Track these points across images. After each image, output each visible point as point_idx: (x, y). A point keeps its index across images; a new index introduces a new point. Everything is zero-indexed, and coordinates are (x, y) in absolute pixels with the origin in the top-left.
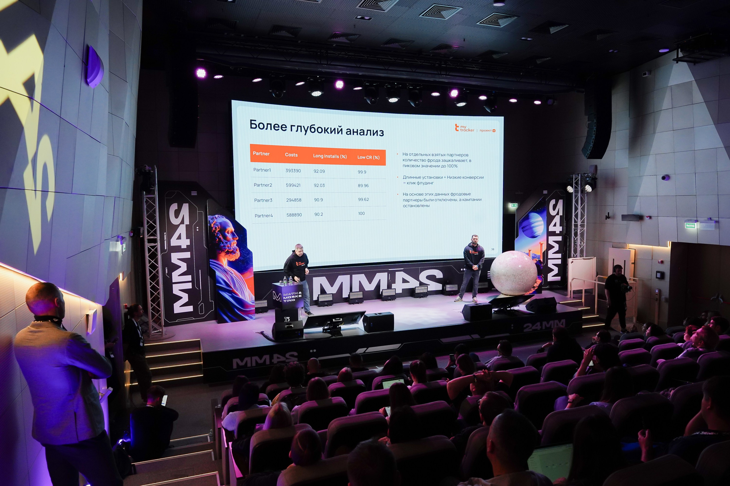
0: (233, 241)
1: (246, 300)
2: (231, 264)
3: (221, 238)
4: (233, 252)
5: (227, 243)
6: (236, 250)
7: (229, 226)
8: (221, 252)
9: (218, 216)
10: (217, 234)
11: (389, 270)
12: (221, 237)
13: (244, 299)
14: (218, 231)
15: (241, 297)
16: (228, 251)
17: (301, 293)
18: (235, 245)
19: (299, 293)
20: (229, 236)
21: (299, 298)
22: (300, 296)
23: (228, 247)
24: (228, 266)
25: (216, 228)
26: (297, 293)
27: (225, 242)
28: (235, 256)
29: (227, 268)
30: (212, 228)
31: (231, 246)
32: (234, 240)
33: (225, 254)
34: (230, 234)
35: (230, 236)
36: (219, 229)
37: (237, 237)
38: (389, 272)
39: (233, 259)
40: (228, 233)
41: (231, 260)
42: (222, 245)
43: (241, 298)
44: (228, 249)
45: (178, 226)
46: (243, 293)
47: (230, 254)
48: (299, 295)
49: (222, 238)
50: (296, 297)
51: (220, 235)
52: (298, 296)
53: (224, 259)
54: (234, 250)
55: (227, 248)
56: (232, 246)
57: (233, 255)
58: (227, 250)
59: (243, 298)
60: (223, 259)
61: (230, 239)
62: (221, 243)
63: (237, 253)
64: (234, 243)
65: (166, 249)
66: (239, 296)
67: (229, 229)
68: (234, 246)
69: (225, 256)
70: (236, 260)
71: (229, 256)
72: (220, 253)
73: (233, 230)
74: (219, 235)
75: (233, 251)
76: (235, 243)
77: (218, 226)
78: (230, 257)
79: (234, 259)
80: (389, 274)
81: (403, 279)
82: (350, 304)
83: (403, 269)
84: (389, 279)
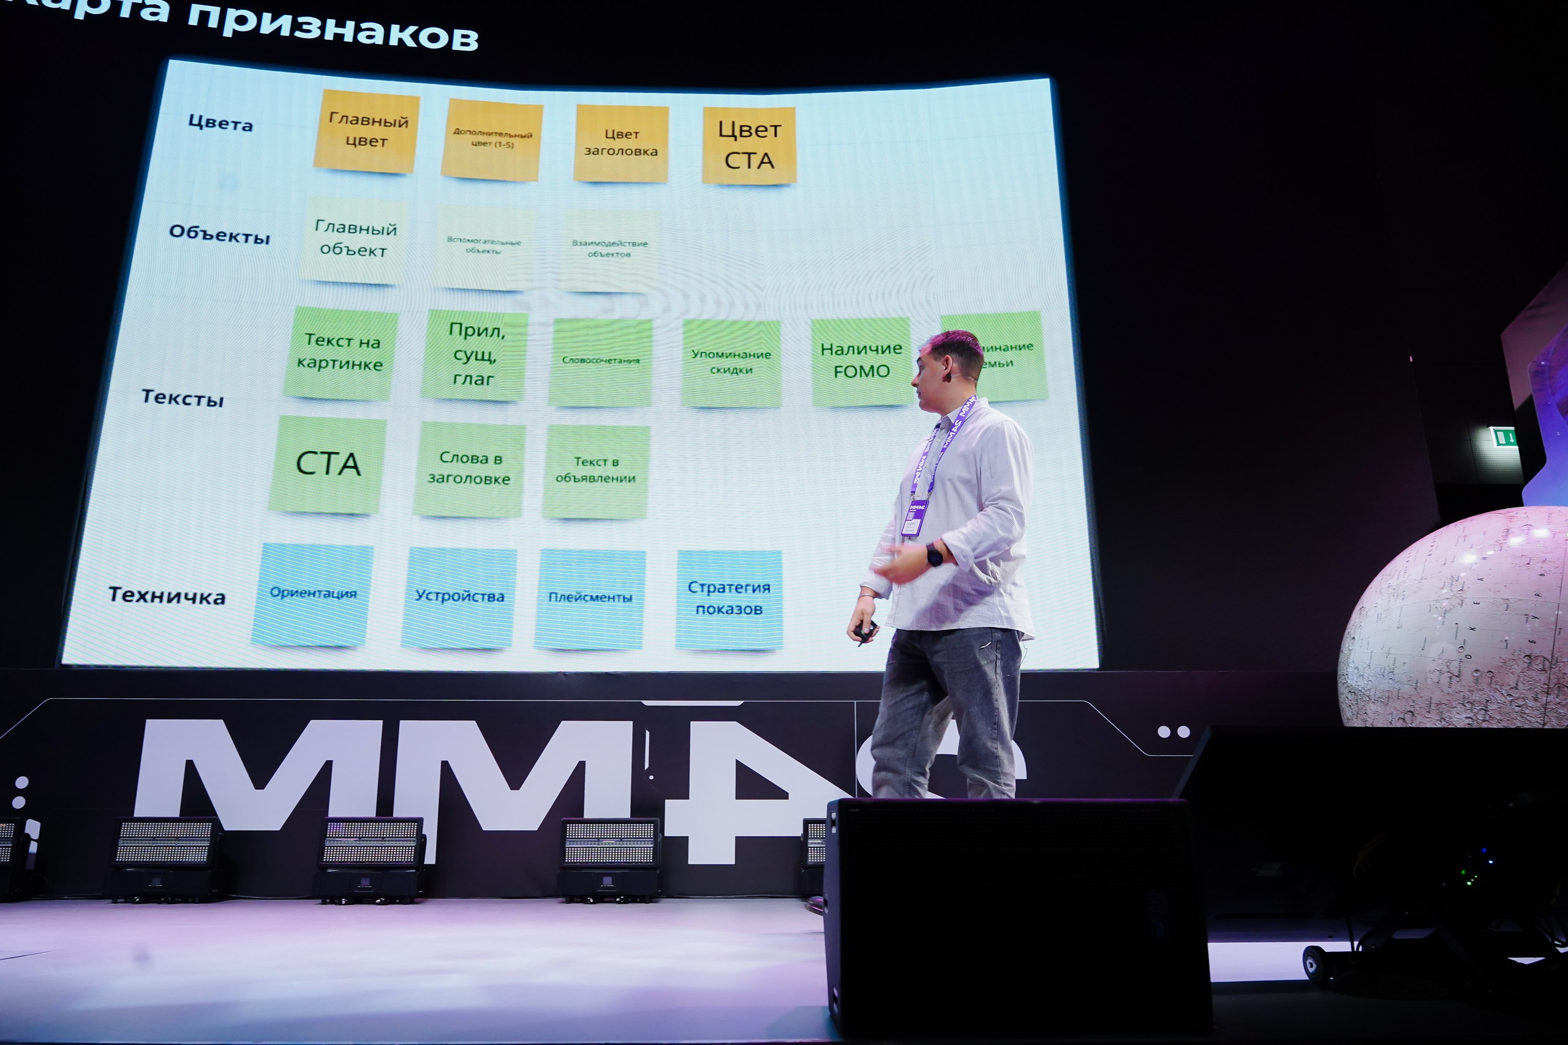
11: (647, 703)
38: (642, 720)
80: (648, 733)
81: (741, 768)
82: (324, 903)
83: (738, 703)
84: (647, 766)
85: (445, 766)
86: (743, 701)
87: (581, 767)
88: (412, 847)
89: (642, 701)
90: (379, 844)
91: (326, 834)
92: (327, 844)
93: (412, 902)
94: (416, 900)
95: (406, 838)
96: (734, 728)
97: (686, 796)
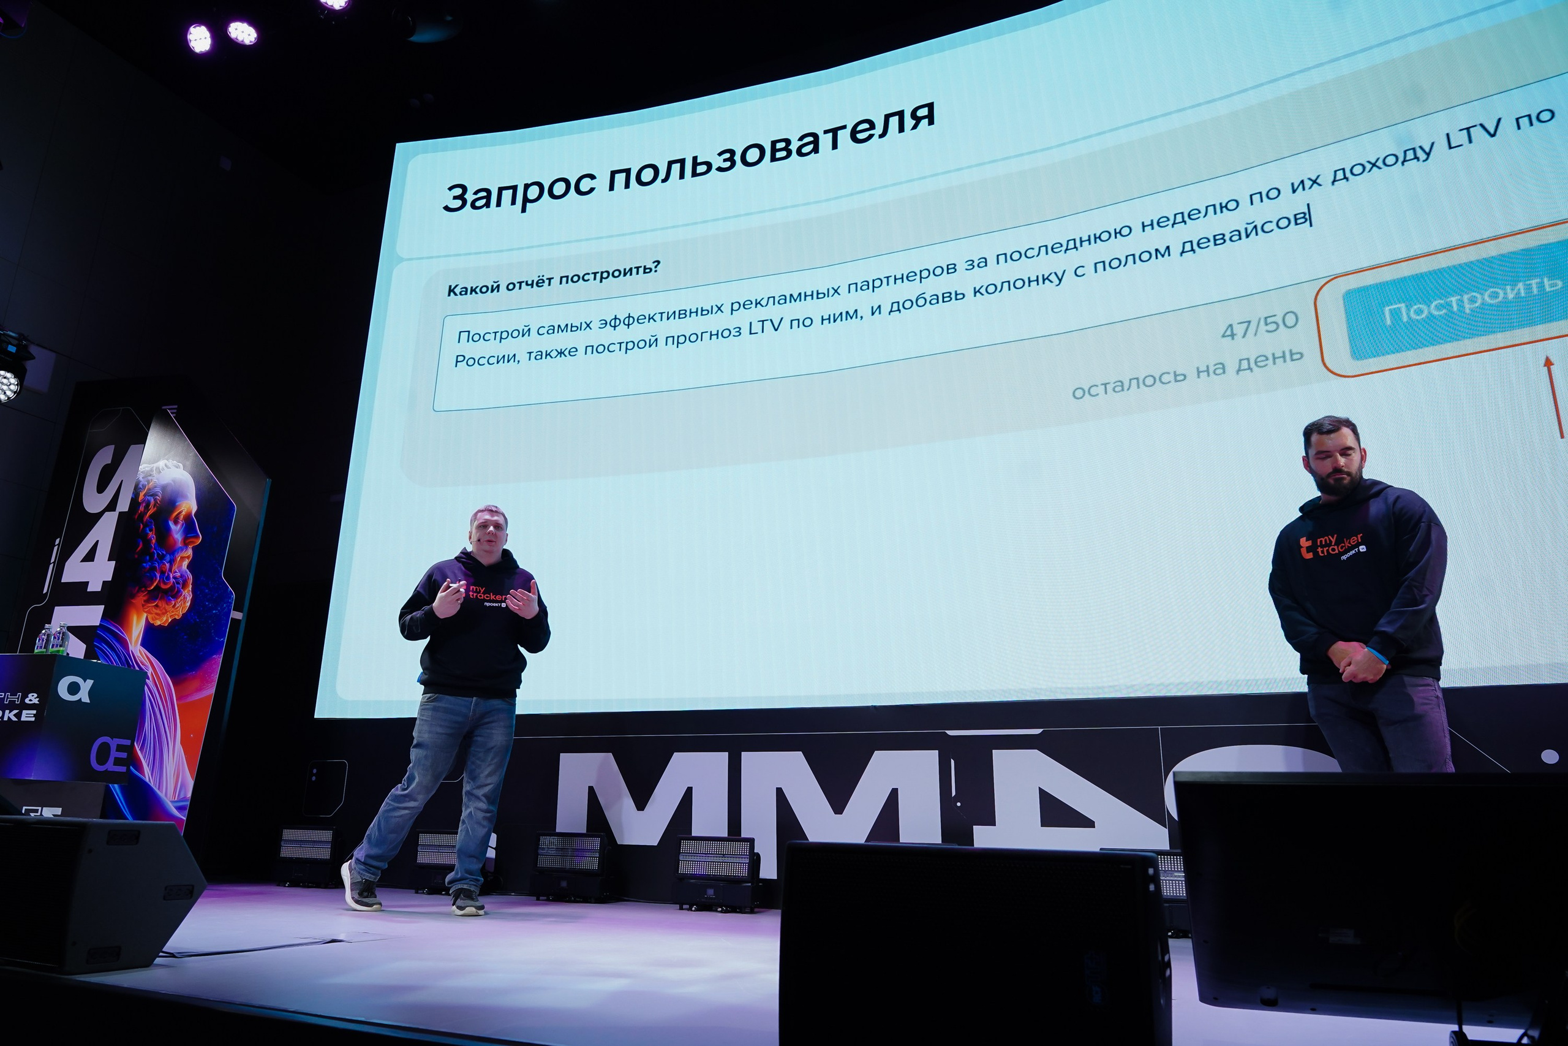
0: (182, 550)
1: (161, 795)
2: (153, 638)
3: (152, 540)
4: (173, 594)
5: (162, 557)
6: (185, 585)
7: (184, 497)
8: (138, 592)
9: (166, 465)
10: (146, 525)
11: (951, 733)
12: (152, 535)
13: (156, 789)
14: (151, 516)
15: (147, 775)
16: (157, 587)
17: (36, 701)
18: (186, 563)
19: (27, 701)
20: (177, 531)
21: (19, 721)
22: (28, 716)
23: (162, 573)
24: (143, 644)
25: (148, 504)
26: (17, 699)
27: (158, 554)
28: (174, 606)
29: (137, 654)
30: (139, 504)
31: (170, 570)
32: (186, 544)
33: (145, 598)
34: (179, 526)
35: (177, 534)
36: (155, 508)
37: (198, 536)
38: (948, 750)
39: (165, 619)
40: (176, 523)
41: (158, 623)
42: (147, 565)
43: (147, 780)
44: (159, 581)
45: (99, 515)
46: (158, 763)
47: (161, 599)
48: (25, 712)
49: (154, 541)
50: (6, 719)
51: (151, 530)
52: (18, 716)
53: (139, 618)
54: (178, 583)
55: (158, 575)
56: (175, 568)
57: (168, 602)
58: (155, 584)
59: (152, 784)
60: (135, 618)
61: (175, 542)
62: (148, 558)
63: (182, 598)
64: (183, 558)
65: (45, 591)
66: (142, 773)
67: (184, 505)
68: (180, 566)
69: (143, 606)
70: (174, 620)
71: (157, 606)
72: (133, 596)
73: (194, 508)
74: (148, 531)
75: (173, 587)
76: (188, 557)
77: (155, 500)
78: (158, 611)
79: (167, 620)
80: (953, 762)
81: (1044, 796)
82: (681, 908)
83: (1038, 731)
84: (954, 793)
85: (779, 791)
86: (1041, 730)
87: (894, 793)
88: (746, 863)
89: (946, 731)
90: (721, 860)
91: (680, 850)
92: (681, 858)
93: (752, 912)
94: (756, 910)
95: (741, 856)
96: (1035, 756)
97: (992, 822)
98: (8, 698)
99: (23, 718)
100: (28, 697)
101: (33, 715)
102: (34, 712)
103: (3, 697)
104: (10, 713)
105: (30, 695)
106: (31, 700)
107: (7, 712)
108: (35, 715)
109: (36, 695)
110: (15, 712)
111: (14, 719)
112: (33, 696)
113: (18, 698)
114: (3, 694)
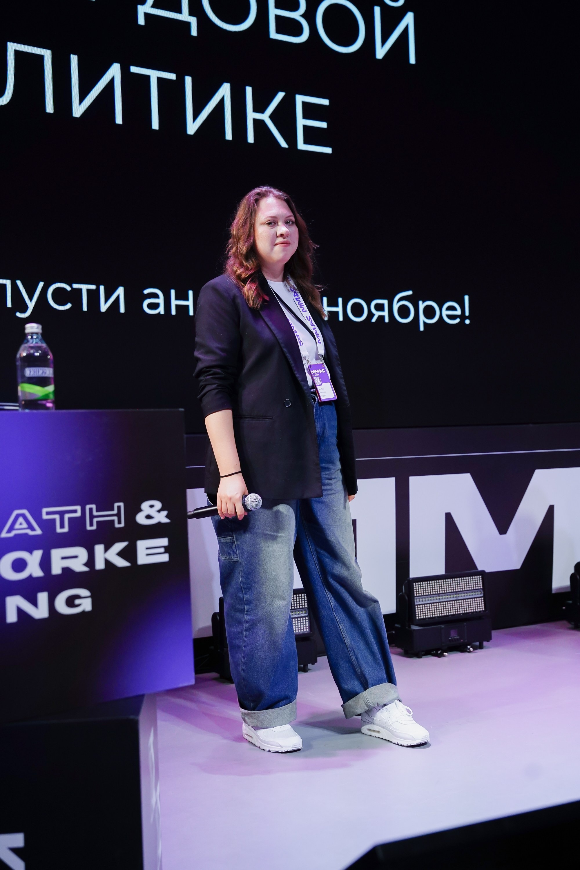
17: (162, 518)
19: (141, 519)
48: (142, 545)
50: (100, 565)
87: (551, 511)
91: (414, 594)
98: (92, 517)
99: (143, 559)
100: (141, 510)
101: (162, 550)
102: (164, 542)
103: (79, 514)
104: (106, 549)
105: (145, 506)
106: (149, 517)
107: (99, 549)
108: (167, 549)
109: (158, 505)
110: (119, 546)
111: (121, 563)
112: (152, 506)
113: (118, 515)
114: (78, 508)
